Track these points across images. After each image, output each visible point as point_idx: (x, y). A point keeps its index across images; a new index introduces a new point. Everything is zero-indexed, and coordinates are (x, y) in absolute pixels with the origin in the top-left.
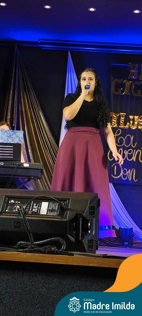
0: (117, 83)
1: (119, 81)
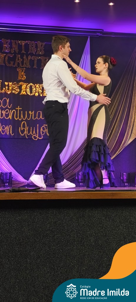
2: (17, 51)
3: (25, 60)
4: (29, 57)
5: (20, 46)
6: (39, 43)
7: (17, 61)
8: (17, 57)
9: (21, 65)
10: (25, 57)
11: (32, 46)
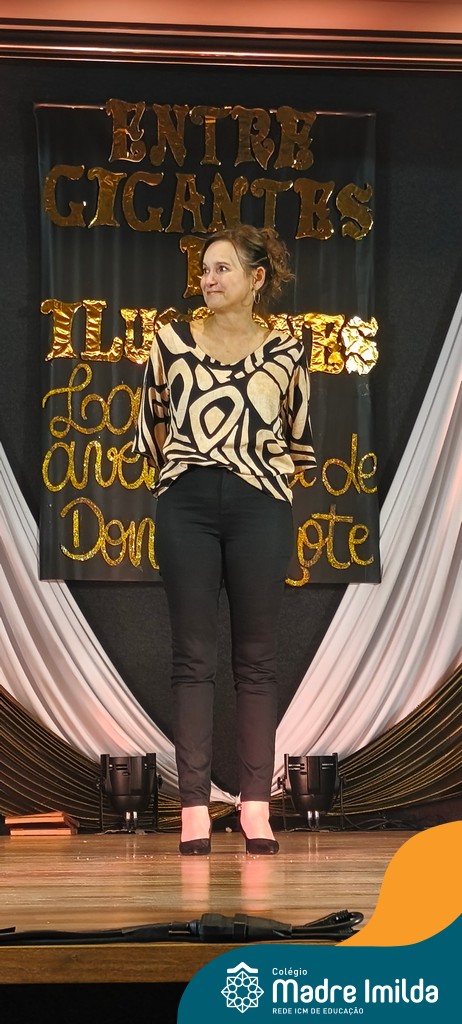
0: (63, 180)
1: (74, 173)
2: (180, 157)
3: (221, 199)
4: (241, 186)
5: (194, 133)
6: (290, 117)
7: (179, 204)
8: (181, 185)
9: (197, 221)
10: (218, 186)
11: (252, 130)
